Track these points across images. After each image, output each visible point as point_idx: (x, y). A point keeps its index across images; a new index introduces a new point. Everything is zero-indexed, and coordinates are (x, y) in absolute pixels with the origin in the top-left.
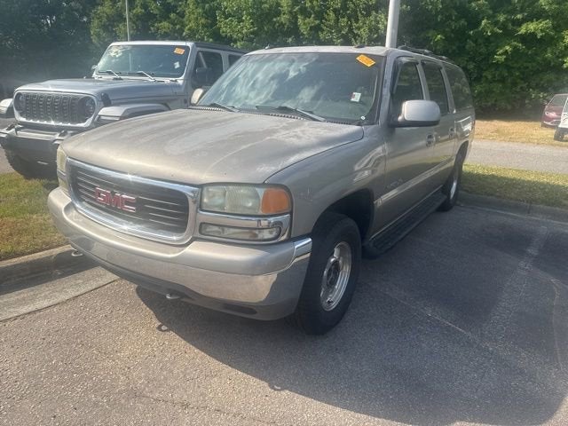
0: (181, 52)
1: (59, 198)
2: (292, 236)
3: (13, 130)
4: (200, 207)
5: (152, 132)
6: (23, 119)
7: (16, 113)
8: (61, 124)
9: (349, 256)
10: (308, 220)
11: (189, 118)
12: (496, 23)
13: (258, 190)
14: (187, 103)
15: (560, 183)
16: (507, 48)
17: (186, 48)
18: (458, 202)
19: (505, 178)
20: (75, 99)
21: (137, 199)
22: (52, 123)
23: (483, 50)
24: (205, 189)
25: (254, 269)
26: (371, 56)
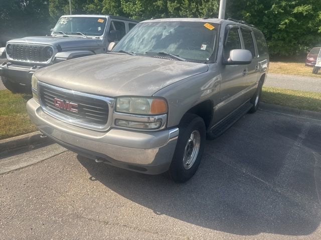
0: (102, 21)
1: (33, 104)
2: (168, 127)
3: (6, 65)
4: (115, 110)
5: (86, 67)
6: (11, 59)
7: (7, 55)
8: (33, 62)
9: (199, 138)
10: (177, 117)
11: (107, 59)
12: (280, 7)
13: (149, 100)
14: (105, 50)
15: (317, 98)
16: (287, 21)
17: (105, 19)
18: (259, 108)
20: (41, 47)
21: (79, 105)
22: (28, 61)
23: (273, 22)
24: (118, 99)
25: (146, 145)
26: (212, 24)
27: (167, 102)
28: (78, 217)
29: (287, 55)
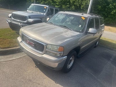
0: (46, 8)
2: (63, 56)
3: (11, 21)
4: (46, 48)
5: (38, 30)
6: (13, 19)
7: (12, 17)
8: (20, 21)
12: (113, 5)
13: (58, 47)
14: (46, 21)
16: (114, 11)
17: (47, 7)
18: (98, 46)
19: (109, 42)
20: (24, 16)
21: (35, 44)
23: (109, 11)
24: (48, 45)
26: (84, 17)
28: (30, 81)
29: (113, 24)
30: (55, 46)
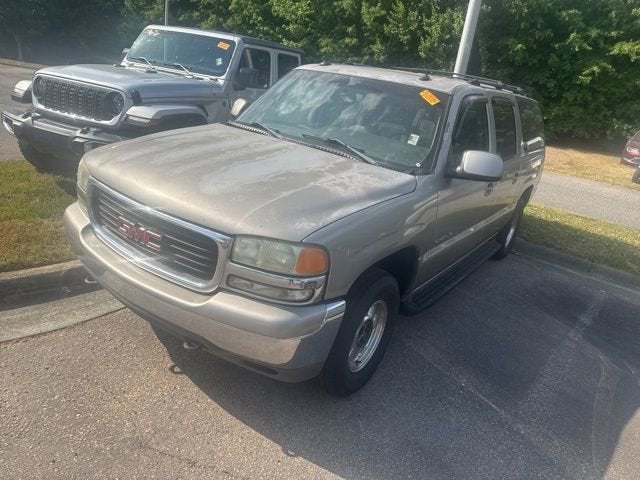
0: (226, 47)
1: (77, 216)
2: (326, 298)
3: (30, 118)
4: (230, 257)
6: (41, 107)
7: (34, 99)
8: (83, 118)
9: (384, 314)
10: (345, 280)
12: (586, 38)
13: (295, 248)
14: (227, 118)
16: (595, 68)
17: (232, 43)
18: (513, 250)
19: (569, 228)
20: (101, 92)
21: (164, 238)
22: (73, 116)
23: (568, 67)
24: (238, 239)
26: (437, 94)
27: (328, 254)
28: (141, 445)
29: (587, 136)
30: (279, 246)
